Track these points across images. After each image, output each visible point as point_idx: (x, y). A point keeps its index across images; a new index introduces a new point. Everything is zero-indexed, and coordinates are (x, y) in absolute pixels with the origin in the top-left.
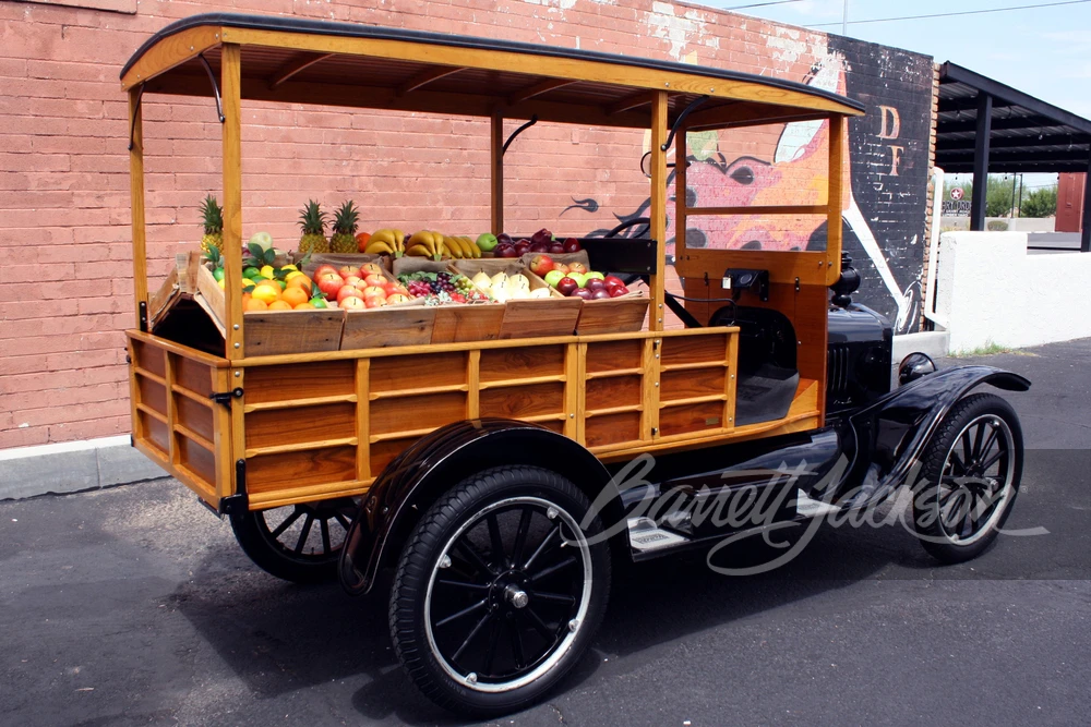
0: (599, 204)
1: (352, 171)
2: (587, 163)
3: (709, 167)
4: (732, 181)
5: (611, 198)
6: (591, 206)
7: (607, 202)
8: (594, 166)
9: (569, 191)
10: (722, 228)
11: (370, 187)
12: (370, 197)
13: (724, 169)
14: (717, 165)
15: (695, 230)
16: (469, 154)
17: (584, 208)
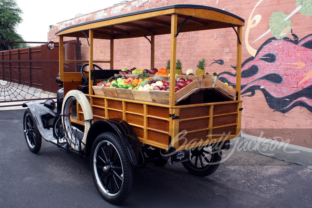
0: (224, 61)
1: (157, 53)
2: (220, 45)
3: (285, 42)
4: (303, 48)
5: (230, 59)
6: (221, 62)
7: (228, 61)
8: (222, 46)
9: (213, 57)
10: (294, 74)
11: (160, 57)
12: (160, 60)
13: (296, 42)
14: (291, 41)
15: (275, 74)
16: (182, 46)
17: (219, 63)
